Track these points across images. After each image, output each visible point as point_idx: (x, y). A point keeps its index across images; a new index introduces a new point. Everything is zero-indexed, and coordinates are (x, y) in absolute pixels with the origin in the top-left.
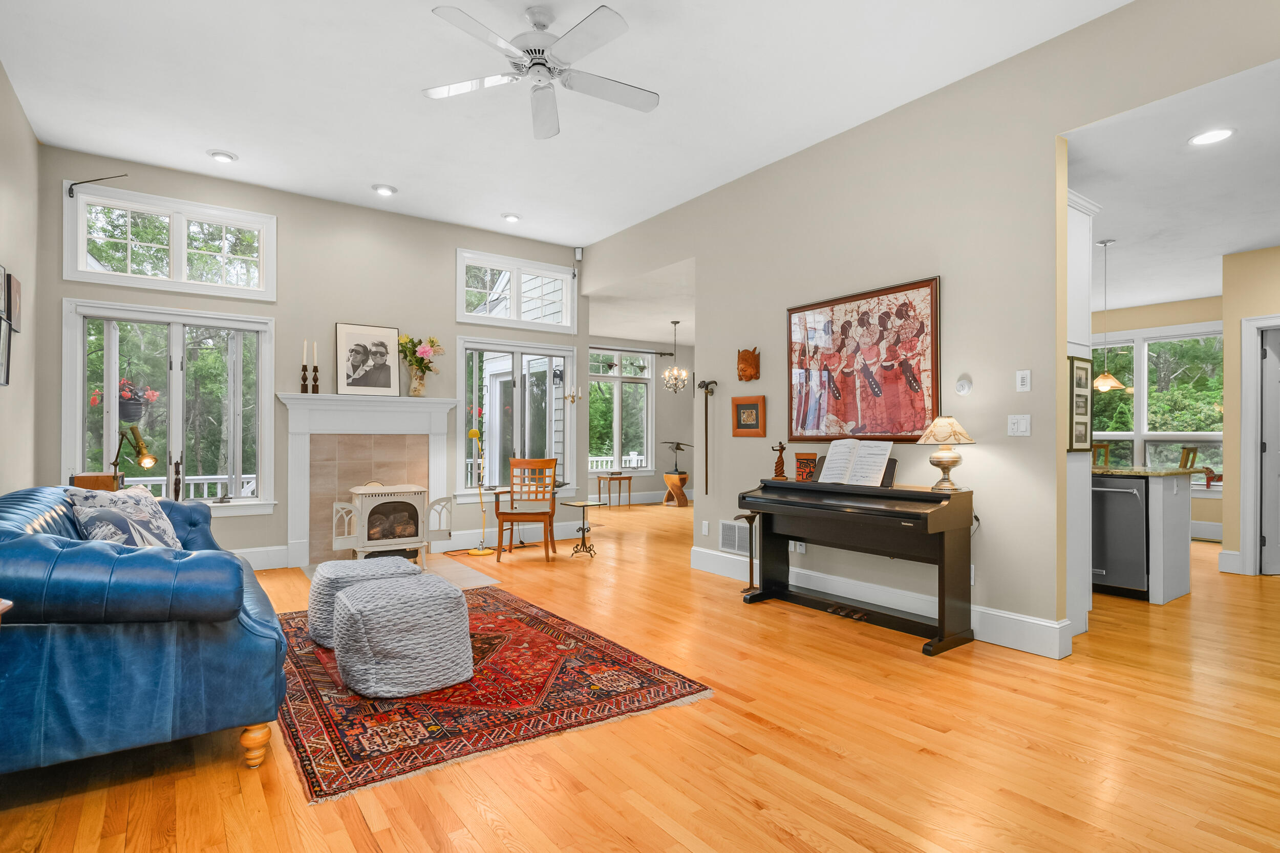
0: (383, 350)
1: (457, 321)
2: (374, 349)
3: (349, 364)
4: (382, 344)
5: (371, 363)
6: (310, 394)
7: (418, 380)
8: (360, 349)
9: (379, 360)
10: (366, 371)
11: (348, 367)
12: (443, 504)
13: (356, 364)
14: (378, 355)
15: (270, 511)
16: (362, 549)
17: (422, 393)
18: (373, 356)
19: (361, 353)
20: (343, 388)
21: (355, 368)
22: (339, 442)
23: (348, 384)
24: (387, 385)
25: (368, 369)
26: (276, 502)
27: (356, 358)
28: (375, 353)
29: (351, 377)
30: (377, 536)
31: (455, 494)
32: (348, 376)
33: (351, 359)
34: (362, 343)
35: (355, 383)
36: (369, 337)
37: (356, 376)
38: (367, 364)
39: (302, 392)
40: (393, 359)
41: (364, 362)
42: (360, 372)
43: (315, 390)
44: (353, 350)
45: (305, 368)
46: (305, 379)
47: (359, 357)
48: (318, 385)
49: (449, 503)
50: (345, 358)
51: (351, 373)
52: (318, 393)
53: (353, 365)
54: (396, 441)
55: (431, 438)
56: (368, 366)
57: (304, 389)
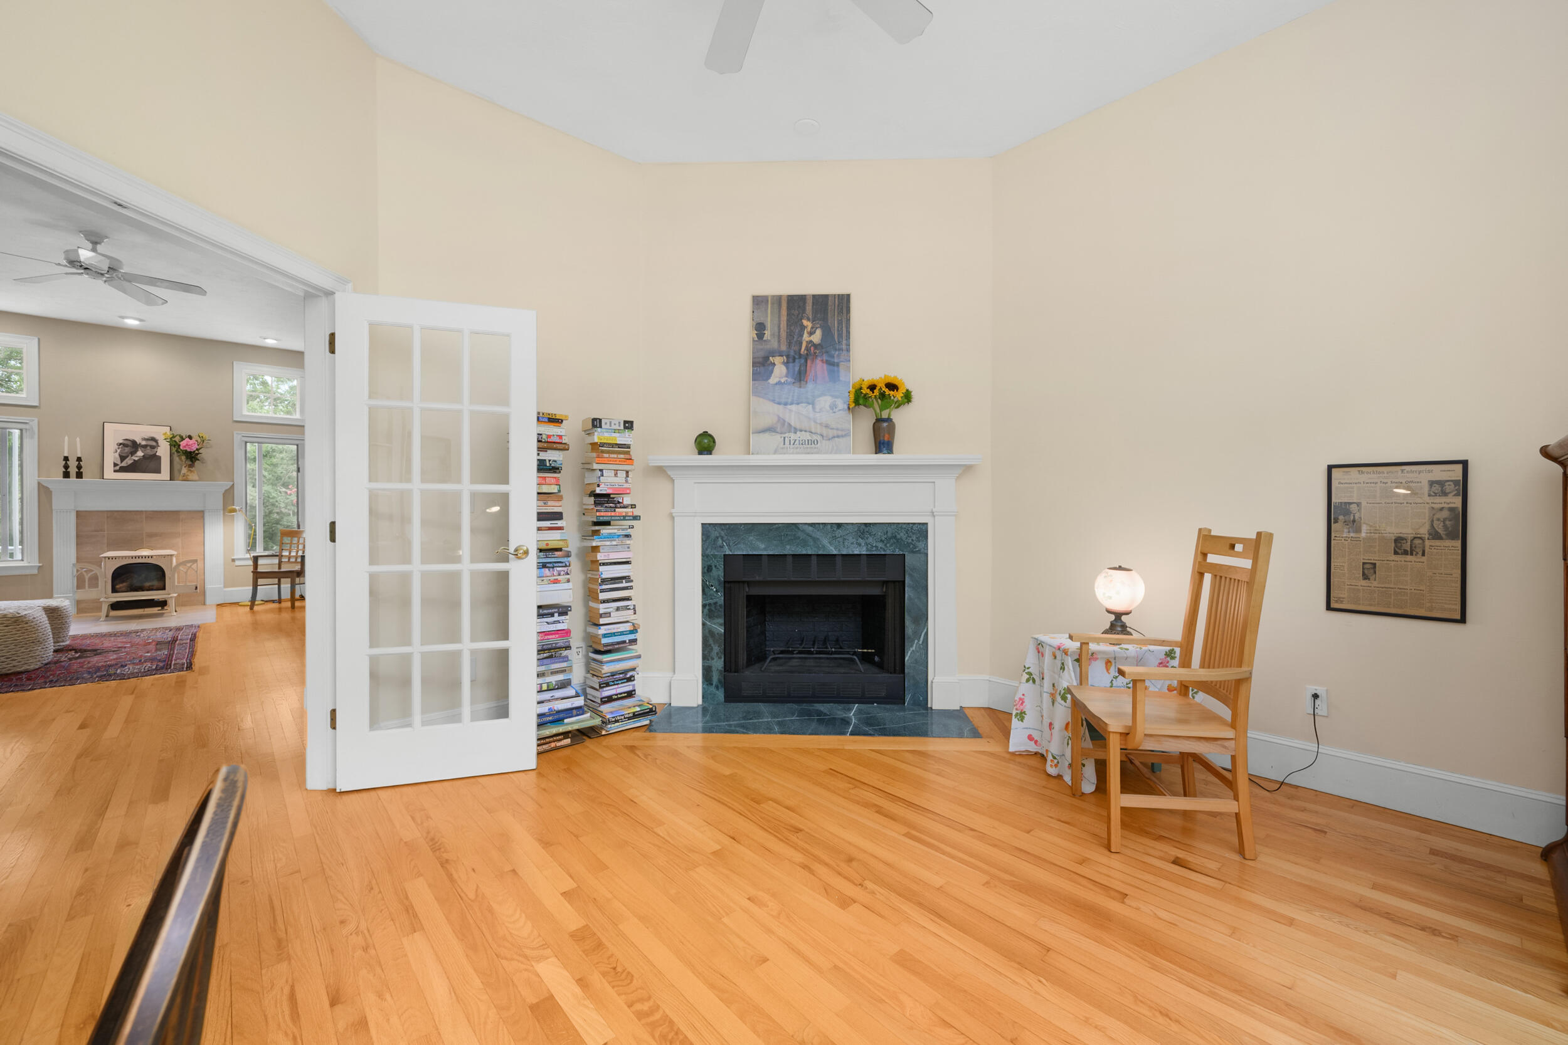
0: (154, 444)
1: (235, 419)
2: (144, 443)
3: (117, 455)
4: (153, 439)
5: (140, 454)
6: (73, 478)
7: (187, 467)
8: (129, 443)
9: (149, 451)
10: (134, 460)
11: (115, 458)
12: (189, 565)
13: (123, 455)
14: (149, 448)
15: (35, 572)
16: (106, 600)
17: (190, 477)
18: (142, 449)
19: (130, 446)
20: (109, 472)
21: (123, 458)
22: (108, 517)
23: (115, 471)
24: (158, 471)
25: (136, 459)
26: (41, 565)
27: (124, 450)
28: (145, 446)
29: (118, 465)
30: (124, 589)
31: (233, 558)
32: (115, 465)
33: (119, 451)
34: (131, 438)
35: (123, 470)
36: (138, 433)
37: (124, 464)
38: (136, 455)
39: (64, 478)
40: (164, 451)
41: (133, 453)
42: (128, 461)
43: (79, 475)
44: (121, 444)
45: (66, 459)
46: (66, 467)
47: (127, 450)
48: (82, 472)
49: (196, 564)
50: (113, 450)
51: (118, 462)
52: (82, 478)
53: (120, 456)
54: (172, 516)
55: (207, 515)
56: (137, 457)
57: (66, 475)
